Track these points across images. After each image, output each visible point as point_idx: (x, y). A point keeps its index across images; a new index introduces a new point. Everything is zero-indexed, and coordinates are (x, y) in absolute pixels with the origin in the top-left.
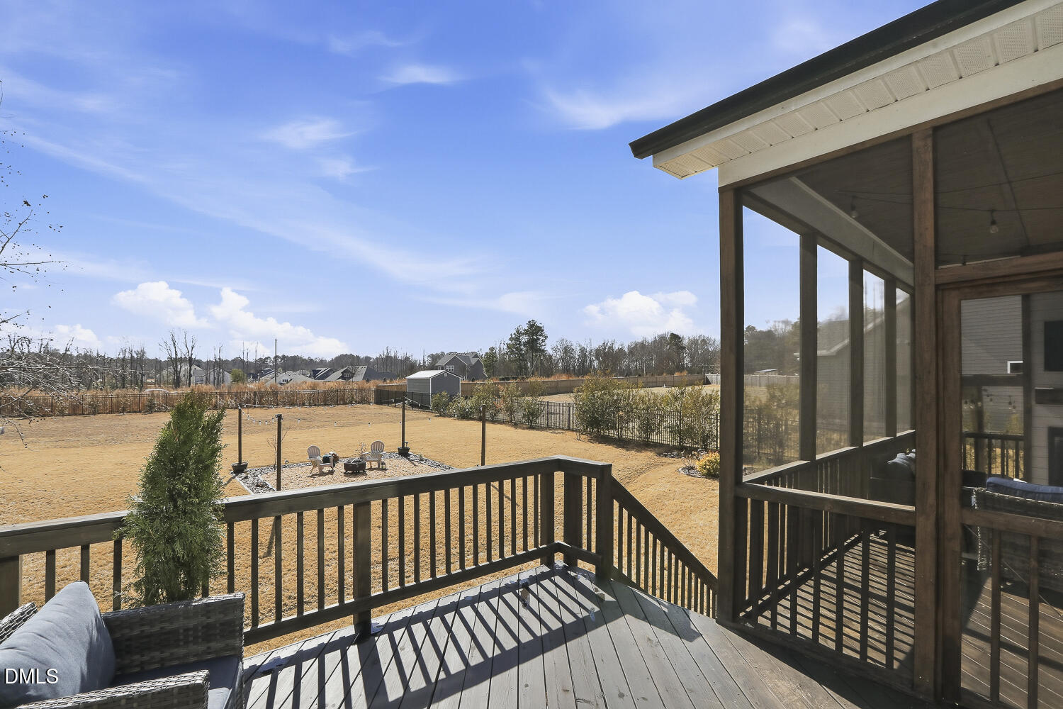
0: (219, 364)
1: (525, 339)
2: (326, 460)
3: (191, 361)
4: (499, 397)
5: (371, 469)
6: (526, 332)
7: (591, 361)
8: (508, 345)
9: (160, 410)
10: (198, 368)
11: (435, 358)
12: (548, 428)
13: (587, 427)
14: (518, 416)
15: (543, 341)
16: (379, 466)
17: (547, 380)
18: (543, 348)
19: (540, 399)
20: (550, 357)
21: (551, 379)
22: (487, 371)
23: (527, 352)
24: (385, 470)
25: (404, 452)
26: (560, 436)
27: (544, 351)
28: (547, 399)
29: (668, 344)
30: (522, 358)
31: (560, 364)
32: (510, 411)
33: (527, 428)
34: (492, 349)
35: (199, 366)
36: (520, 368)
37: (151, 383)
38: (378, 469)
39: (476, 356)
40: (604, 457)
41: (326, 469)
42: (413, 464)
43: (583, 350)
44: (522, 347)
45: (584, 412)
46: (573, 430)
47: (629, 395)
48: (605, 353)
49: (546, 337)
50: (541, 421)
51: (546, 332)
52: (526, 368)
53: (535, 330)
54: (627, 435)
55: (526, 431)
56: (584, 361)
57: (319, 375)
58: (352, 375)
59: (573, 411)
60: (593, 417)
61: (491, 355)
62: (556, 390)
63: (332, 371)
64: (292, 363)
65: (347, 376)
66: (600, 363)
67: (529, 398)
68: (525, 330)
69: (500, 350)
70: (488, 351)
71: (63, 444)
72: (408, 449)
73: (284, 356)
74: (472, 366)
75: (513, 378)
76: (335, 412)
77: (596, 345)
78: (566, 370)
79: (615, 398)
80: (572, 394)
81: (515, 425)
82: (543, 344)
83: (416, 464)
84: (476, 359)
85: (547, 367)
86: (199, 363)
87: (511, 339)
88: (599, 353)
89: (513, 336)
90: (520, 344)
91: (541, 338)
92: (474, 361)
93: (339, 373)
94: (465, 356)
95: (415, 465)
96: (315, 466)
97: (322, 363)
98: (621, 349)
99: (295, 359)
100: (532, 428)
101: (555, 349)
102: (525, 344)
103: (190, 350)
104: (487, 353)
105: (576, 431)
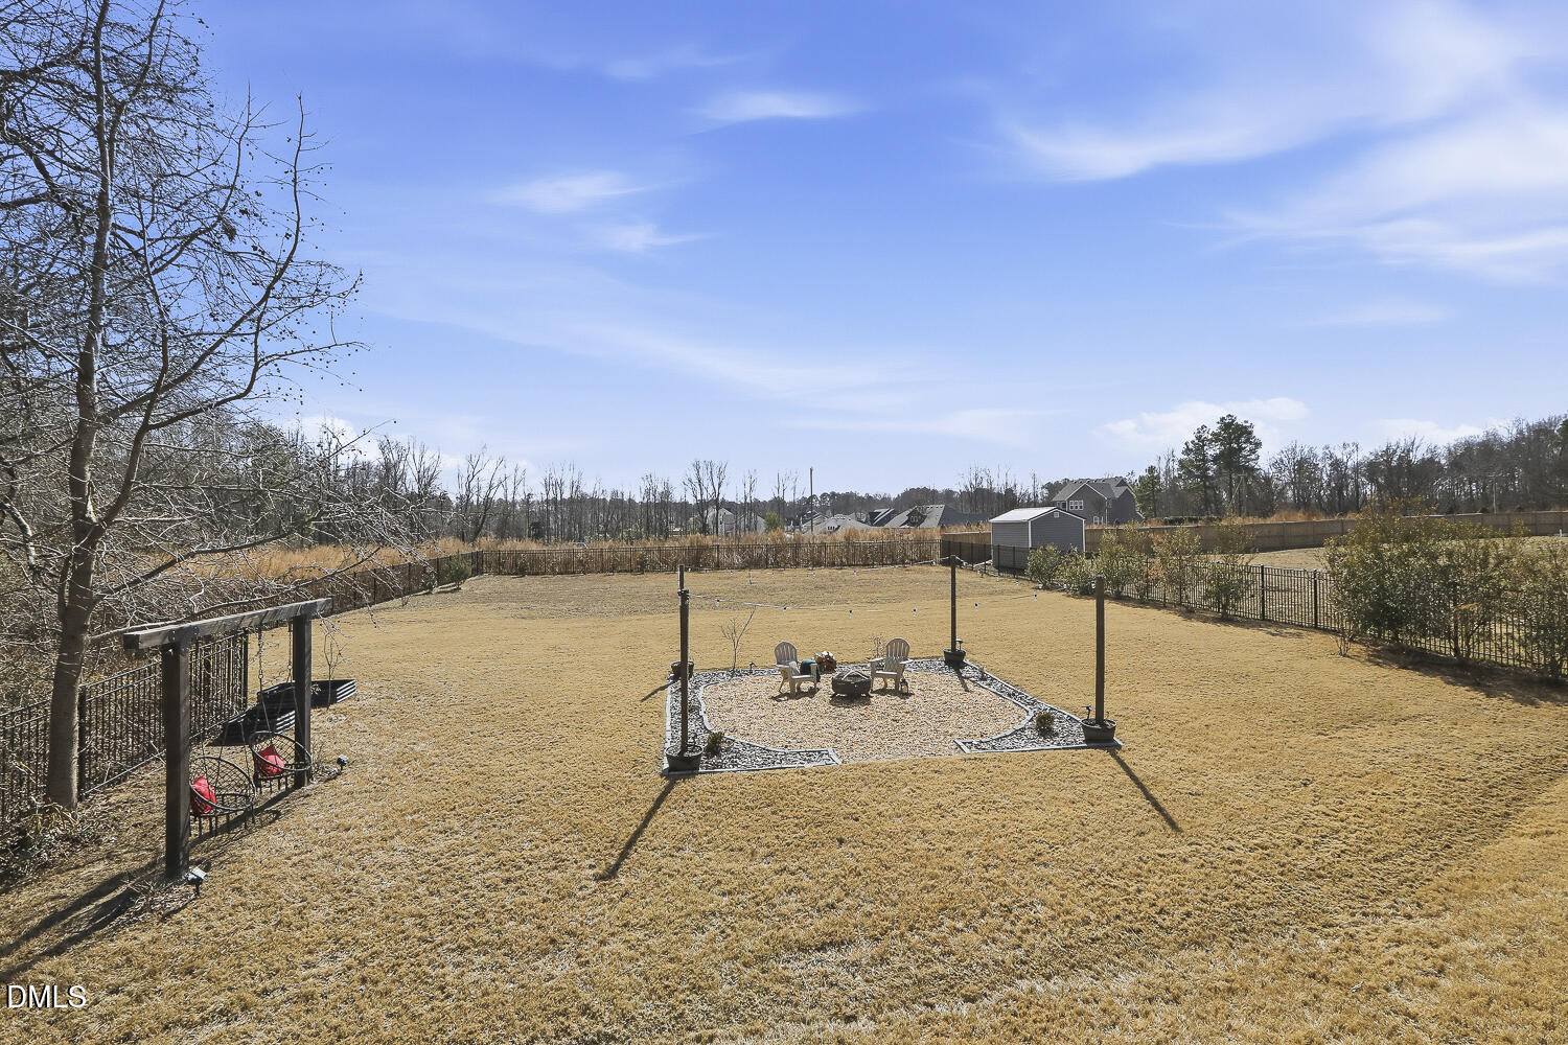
0: (752, 508)
1: (1212, 451)
2: (805, 668)
3: (718, 504)
4: (1152, 554)
5: (883, 692)
6: (1216, 437)
7: (1357, 487)
8: (1180, 462)
9: (653, 570)
10: (728, 513)
11: (1053, 488)
12: (1264, 621)
13: (1365, 627)
14: (1196, 594)
15: (1252, 451)
16: (897, 687)
17: (1261, 521)
18: (1252, 463)
19: (1244, 559)
20: (1268, 480)
21: (1272, 520)
22: (1143, 508)
23: (1219, 473)
24: (907, 695)
25: (955, 660)
26: (1292, 642)
27: (1253, 469)
28: (1260, 559)
29: (1557, 445)
30: (1208, 485)
31: (1290, 493)
32: (1178, 581)
33: (1216, 621)
34: (1151, 470)
35: (729, 510)
36: (1207, 502)
37: (676, 533)
38: (895, 692)
39: (1122, 483)
40: (1421, 709)
41: (805, 686)
42: (964, 686)
43: (1336, 464)
44: (1209, 464)
45: (1354, 593)
46: (1325, 631)
47: (1487, 555)
48: (1390, 468)
49: (1258, 445)
50: (1249, 606)
51: (1257, 433)
52: (1218, 500)
53: (1235, 434)
54: (1482, 651)
55: (1211, 627)
56: (1340, 488)
57: (878, 519)
58: (923, 518)
59: (1327, 588)
60: (1379, 604)
61: (1151, 480)
62: (1282, 541)
63: (895, 513)
64: (843, 503)
65: (916, 520)
66: (1380, 487)
67: (1216, 559)
68: (1213, 434)
69: (1168, 472)
70: (1145, 474)
71: (525, 613)
72: (962, 655)
73: (833, 494)
74: (1115, 501)
75: (1191, 520)
76: (875, 576)
77: (1366, 452)
78: (1302, 504)
79: (1442, 561)
80: (1322, 551)
81: (1189, 613)
82: (1253, 457)
83: (970, 686)
84: (1123, 489)
85: (1261, 496)
86: (730, 506)
87: (1187, 451)
88: (1372, 469)
89: (1191, 446)
90: (1205, 460)
91: (1248, 447)
92: (1118, 492)
93: (903, 517)
94: (1103, 484)
95: (967, 690)
96: (785, 679)
97: (885, 501)
98: (1431, 460)
99: (848, 497)
100: (1226, 619)
101: (1278, 464)
102: (1216, 459)
103: (717, 488)
104: (1141, 478)
105: (1335, 632)
